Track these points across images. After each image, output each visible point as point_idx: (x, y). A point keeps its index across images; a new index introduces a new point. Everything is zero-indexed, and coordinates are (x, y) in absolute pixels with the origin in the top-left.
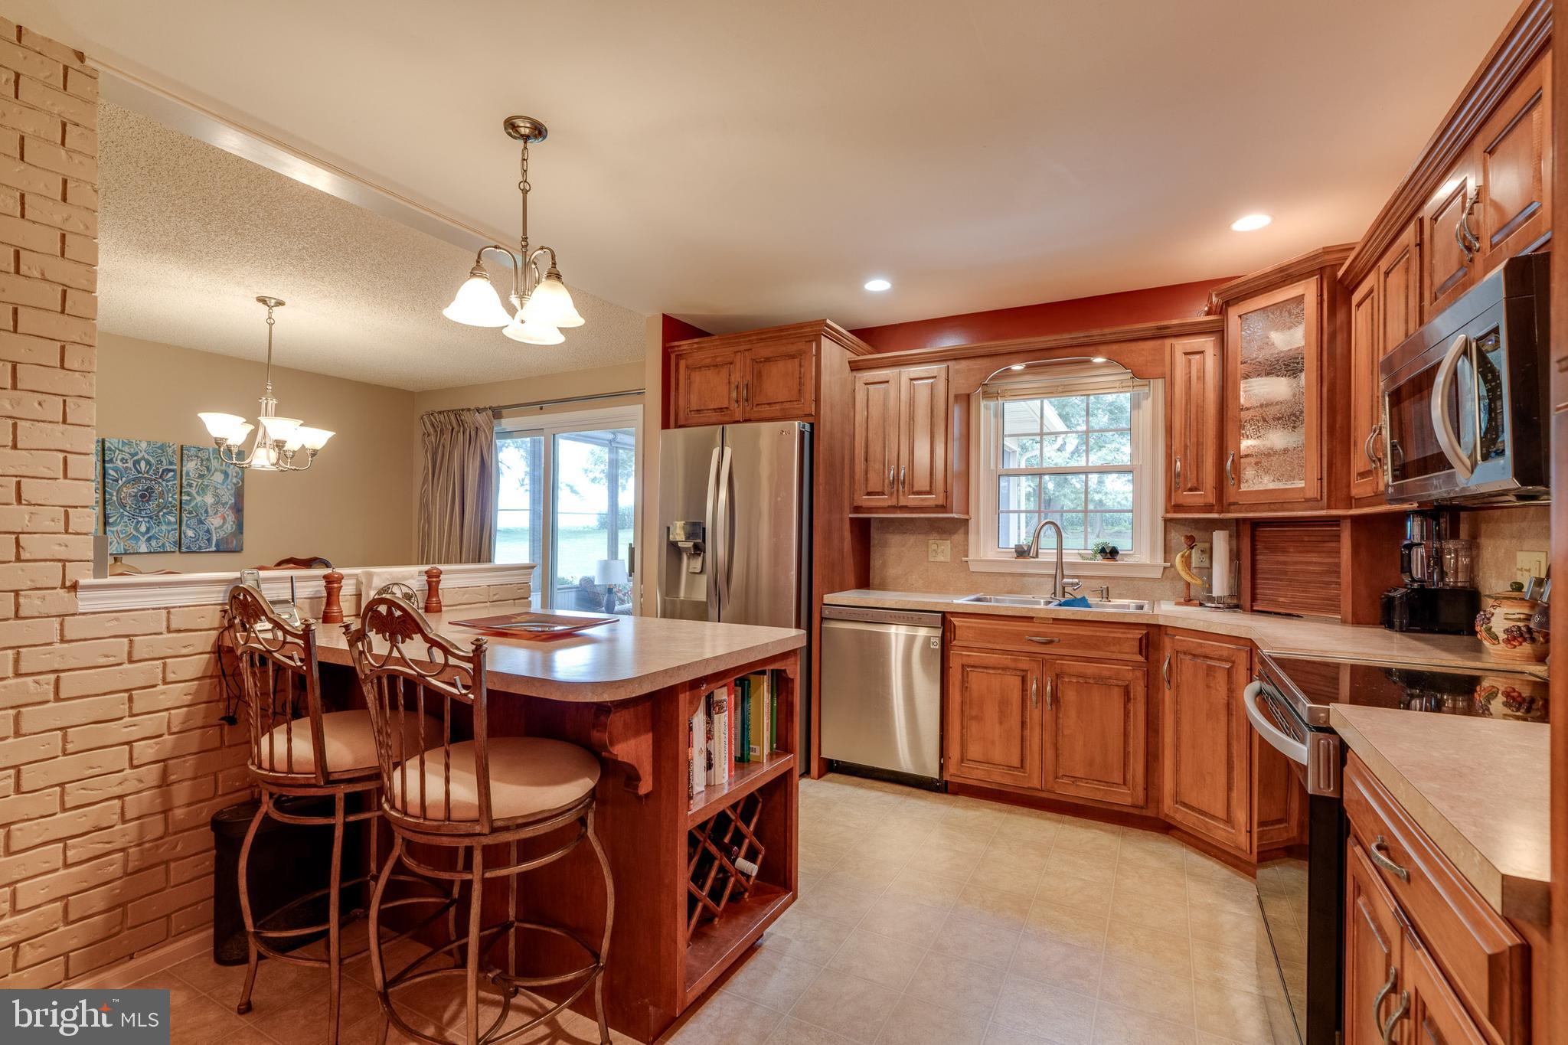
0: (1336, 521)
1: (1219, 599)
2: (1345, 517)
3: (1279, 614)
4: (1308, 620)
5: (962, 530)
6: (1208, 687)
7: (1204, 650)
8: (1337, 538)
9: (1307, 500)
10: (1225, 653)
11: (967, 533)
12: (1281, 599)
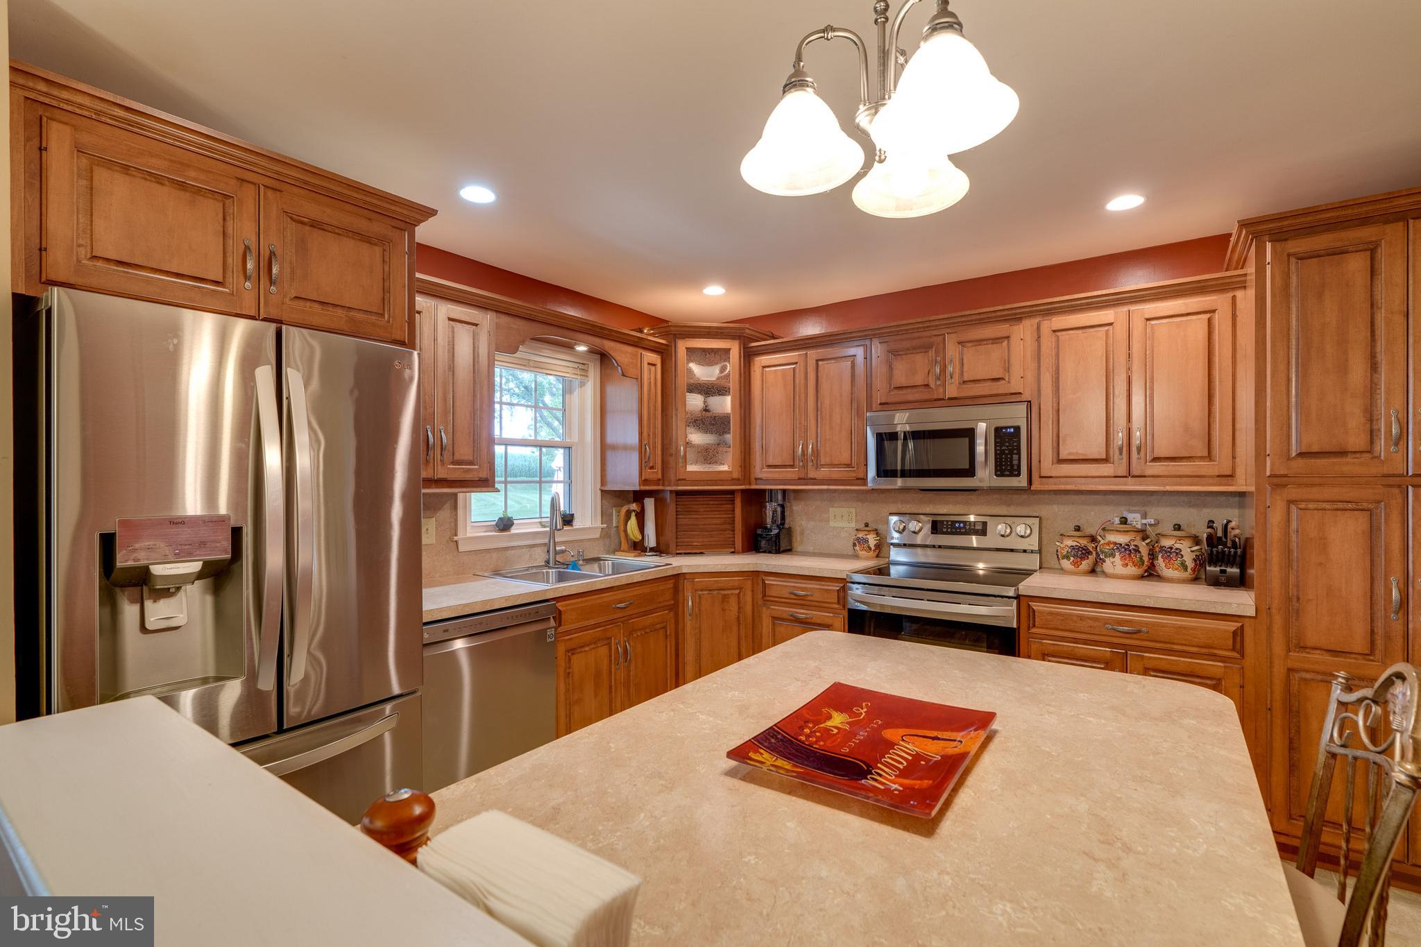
0: (732, 492)
1: (652, 550)
2: (737, 490)
3: (696, 553)
4: (708, 555)
5: (447, 505)
6: (723, 610)
7: (719, 585)
8: (733, 501)
9: (733, 479)
10: (736, 584)
11: (455, 507)
12: (695, 544)
